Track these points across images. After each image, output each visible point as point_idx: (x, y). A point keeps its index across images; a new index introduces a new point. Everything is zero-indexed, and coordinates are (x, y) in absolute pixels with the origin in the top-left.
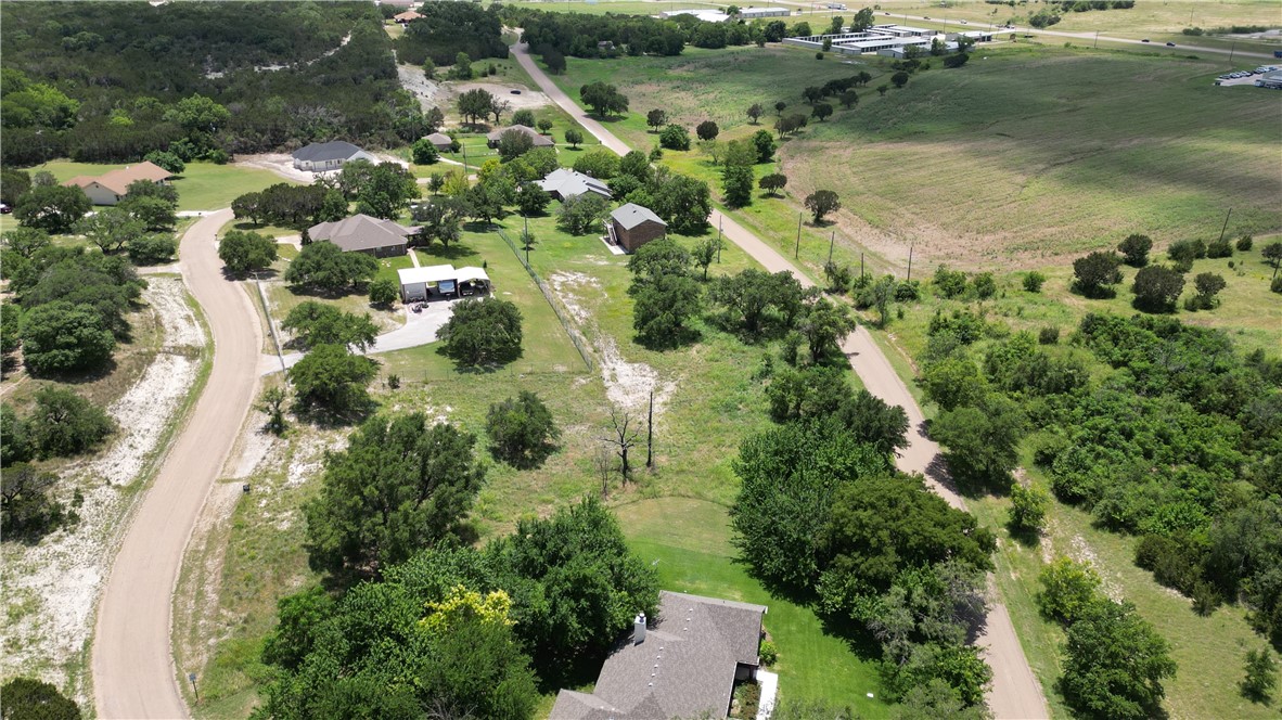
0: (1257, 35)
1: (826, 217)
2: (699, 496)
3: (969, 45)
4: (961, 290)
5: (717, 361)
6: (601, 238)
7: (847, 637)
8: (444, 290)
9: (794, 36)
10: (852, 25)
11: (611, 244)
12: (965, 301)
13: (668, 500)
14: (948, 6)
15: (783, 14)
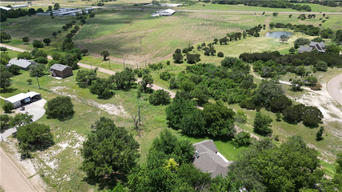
0: (149, 5)
1: (107, 58)
2: (159, 127)
3: (91, 11)
4: (157, 68)
5: (124, 97)
6: (49, 76)
7: (219, 140)
8: (26, 101)
9: (39, 13)
10: (54, 8)
11: (55, 77)
12: (158, 70)
13: (153, 131)
14: (73, 2)
15: (26, 6)
